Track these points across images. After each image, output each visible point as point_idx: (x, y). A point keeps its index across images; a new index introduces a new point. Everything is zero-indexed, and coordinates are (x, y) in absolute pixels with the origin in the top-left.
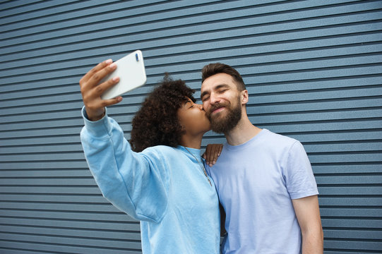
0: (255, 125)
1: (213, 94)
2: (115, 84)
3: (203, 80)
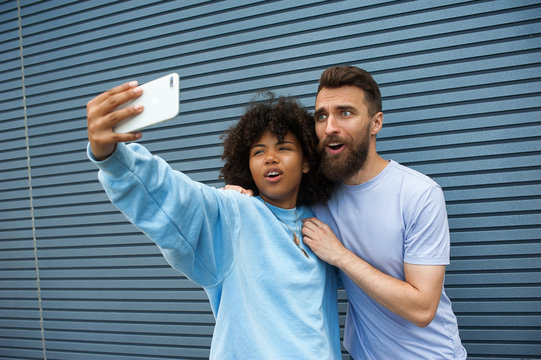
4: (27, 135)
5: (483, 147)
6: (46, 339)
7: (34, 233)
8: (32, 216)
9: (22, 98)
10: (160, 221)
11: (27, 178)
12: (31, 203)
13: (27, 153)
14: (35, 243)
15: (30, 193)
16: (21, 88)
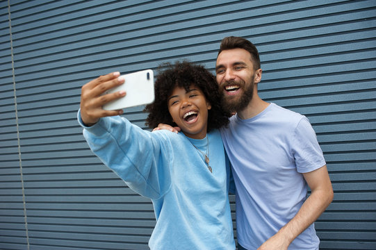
0: (264, 100)
1: (228, 70)
2: (120, 97)
3: (220, 51)
4: (14, 89)
5: (332, 96)
6: (29, 230)
7: (20, 156)
8: (19, 144)
9: (11, 62)
10: (125, 164)
11: (15, 118)
12: (18, 135)
13: (15, 100)
14: (20, 164)
15: (17, 128)
16: (11, 55)
